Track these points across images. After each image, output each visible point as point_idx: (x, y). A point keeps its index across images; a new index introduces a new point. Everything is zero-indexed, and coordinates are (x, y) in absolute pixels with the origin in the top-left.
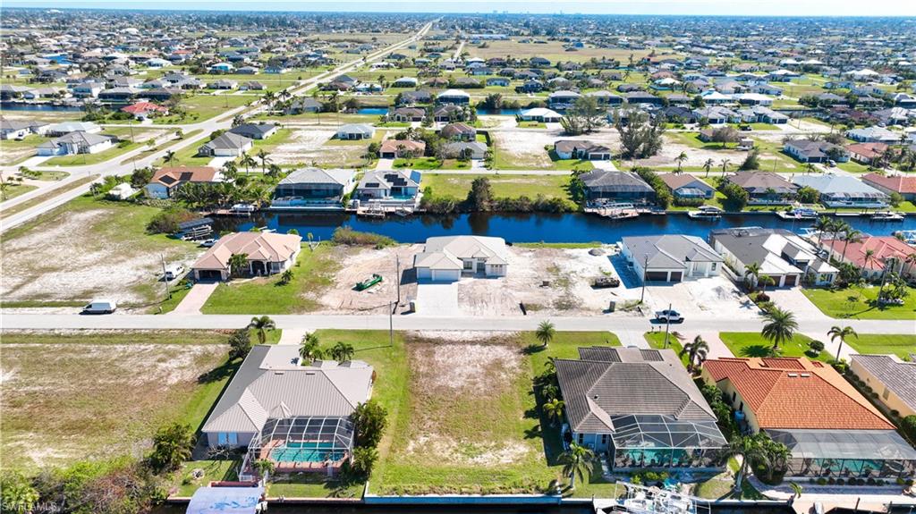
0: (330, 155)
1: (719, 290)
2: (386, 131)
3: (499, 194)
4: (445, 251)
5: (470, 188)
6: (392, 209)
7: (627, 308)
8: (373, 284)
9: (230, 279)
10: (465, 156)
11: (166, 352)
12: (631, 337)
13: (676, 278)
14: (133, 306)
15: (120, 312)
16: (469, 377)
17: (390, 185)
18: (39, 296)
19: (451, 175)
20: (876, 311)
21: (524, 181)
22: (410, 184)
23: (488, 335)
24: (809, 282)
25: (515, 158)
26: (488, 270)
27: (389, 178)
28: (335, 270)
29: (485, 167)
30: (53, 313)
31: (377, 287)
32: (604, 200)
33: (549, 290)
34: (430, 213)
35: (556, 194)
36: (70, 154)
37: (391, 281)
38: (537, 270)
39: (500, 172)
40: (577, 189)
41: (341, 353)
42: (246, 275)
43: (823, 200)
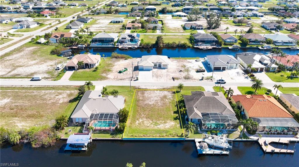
0: (109, 28)
1: (238, 73)
2: (128, 20)
3: (166, 41)
4: (148, 60)
5: (156, 39)
6: (130, 46)
7: (208, 79)
8: (124, 71)
9: (78, 69)
10: (155, 29)
11: (58, 93)
12: (208, 88)
13: (224, 69)
14: (47, 78)
15: (43, 80)
16: (156, 101)
17: (130, 38)
18: (17, 75)
19: (150, 35)
20: (290, 80)
21: (174, 37)
22: (136, 38)
23: (162, 88)
24: (268, 70)
25: (171, 29)
26: (162, 67)
27: (129, 36)
28: (112, 66)
29: (161, 32)
30: (22, 80)
31: (126, 72)
32: (201, 43)
33: (182, 73)
34: (143, 48)
35: (185, 41)
36: (23, 28)
37: (130, 70)
38: (178, 66)
39: (166, 34)
40: (192, 40)
41: (115, 93)
42: (83, 68)
43: (274, 43)
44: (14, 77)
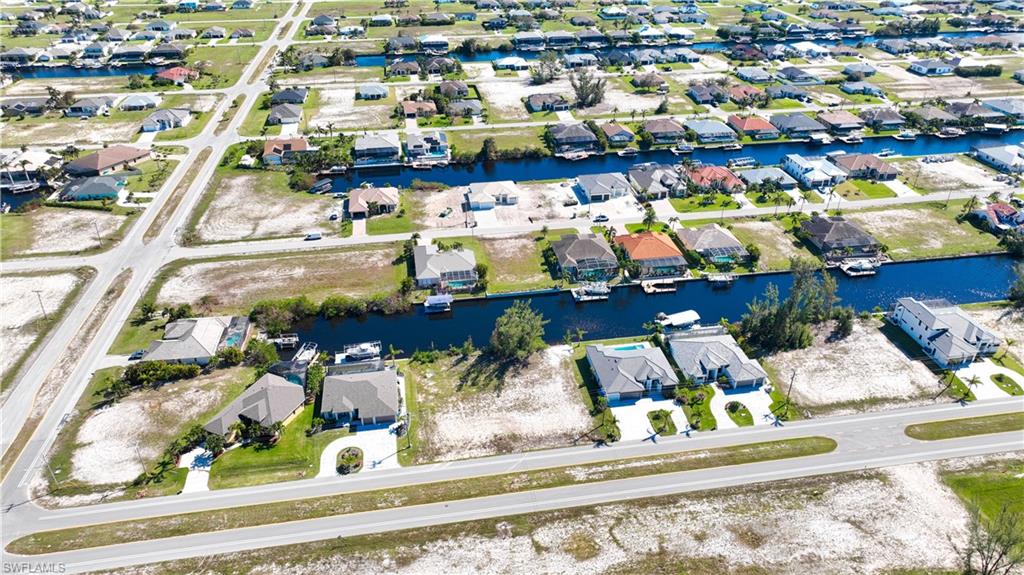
3: (500, 147)
4: (483, 191)
5: (482, 144)
6: (435, 163)
8: (449, 213)
10: (467, 112)
13: (606, 198)
14: (328, 235)
15: (324, 238)
17: (429, 146)
18: (272, 233)
21: (513, 133)
22: (442, 144)
24: (672, 195)
26: (508, 201)
27: (428, 140)
28: (423, 206)
29: (483, 122)
30: (290, 241)
31: (452, 214)
32: (567, 147)
33: (542, 209)
34: (459, 163)
35: (537, 145)
36: (168, 129)
37: (457, 210)
38: (533, 198)
40: (549, 138)
43: (699, 138)
44: (270, 236)
